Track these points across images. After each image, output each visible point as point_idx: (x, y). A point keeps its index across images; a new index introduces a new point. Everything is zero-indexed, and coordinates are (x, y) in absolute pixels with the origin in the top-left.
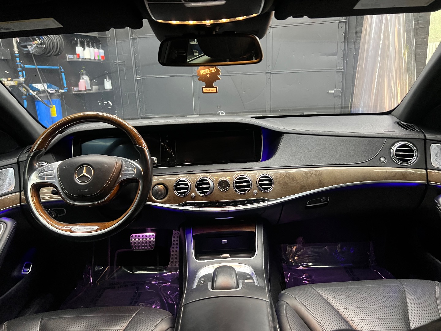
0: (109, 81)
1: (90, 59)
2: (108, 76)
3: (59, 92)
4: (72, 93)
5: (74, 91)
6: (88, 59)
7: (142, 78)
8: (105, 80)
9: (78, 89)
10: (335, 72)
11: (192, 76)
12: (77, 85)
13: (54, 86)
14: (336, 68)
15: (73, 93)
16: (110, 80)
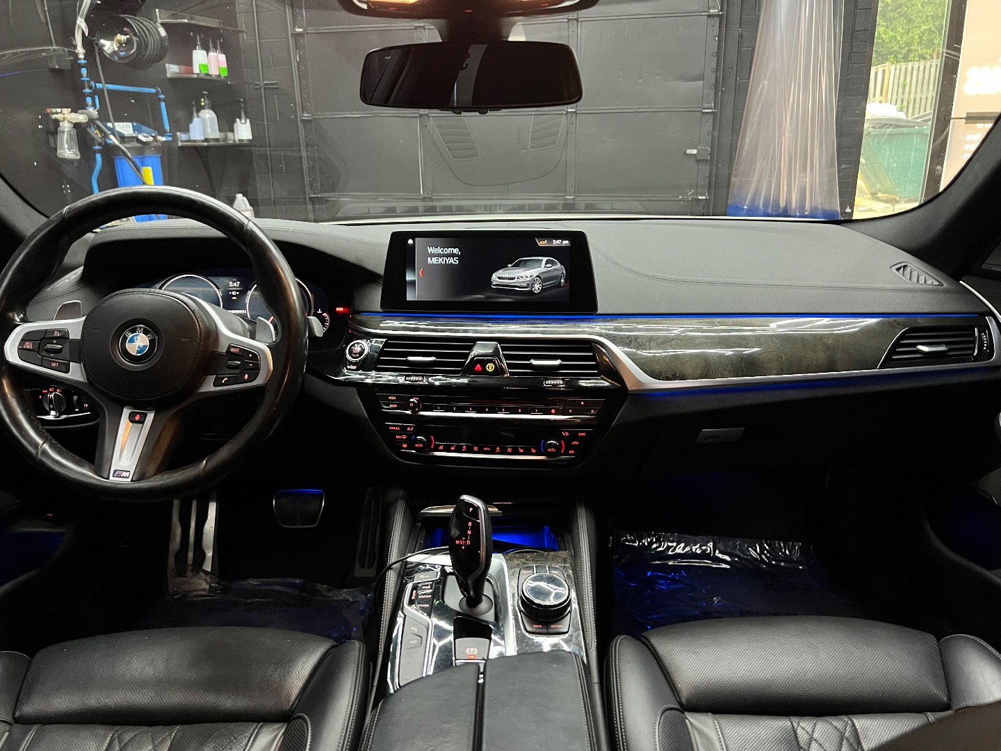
0: (245, 123)
2: (245, 113)
3: (157, 141)
4: (178, 144)
5: (182, 141)
7: (314, 117)
10: (700, 113)
11: (418, 115)
14: (701, 106)
16: (248, 120)
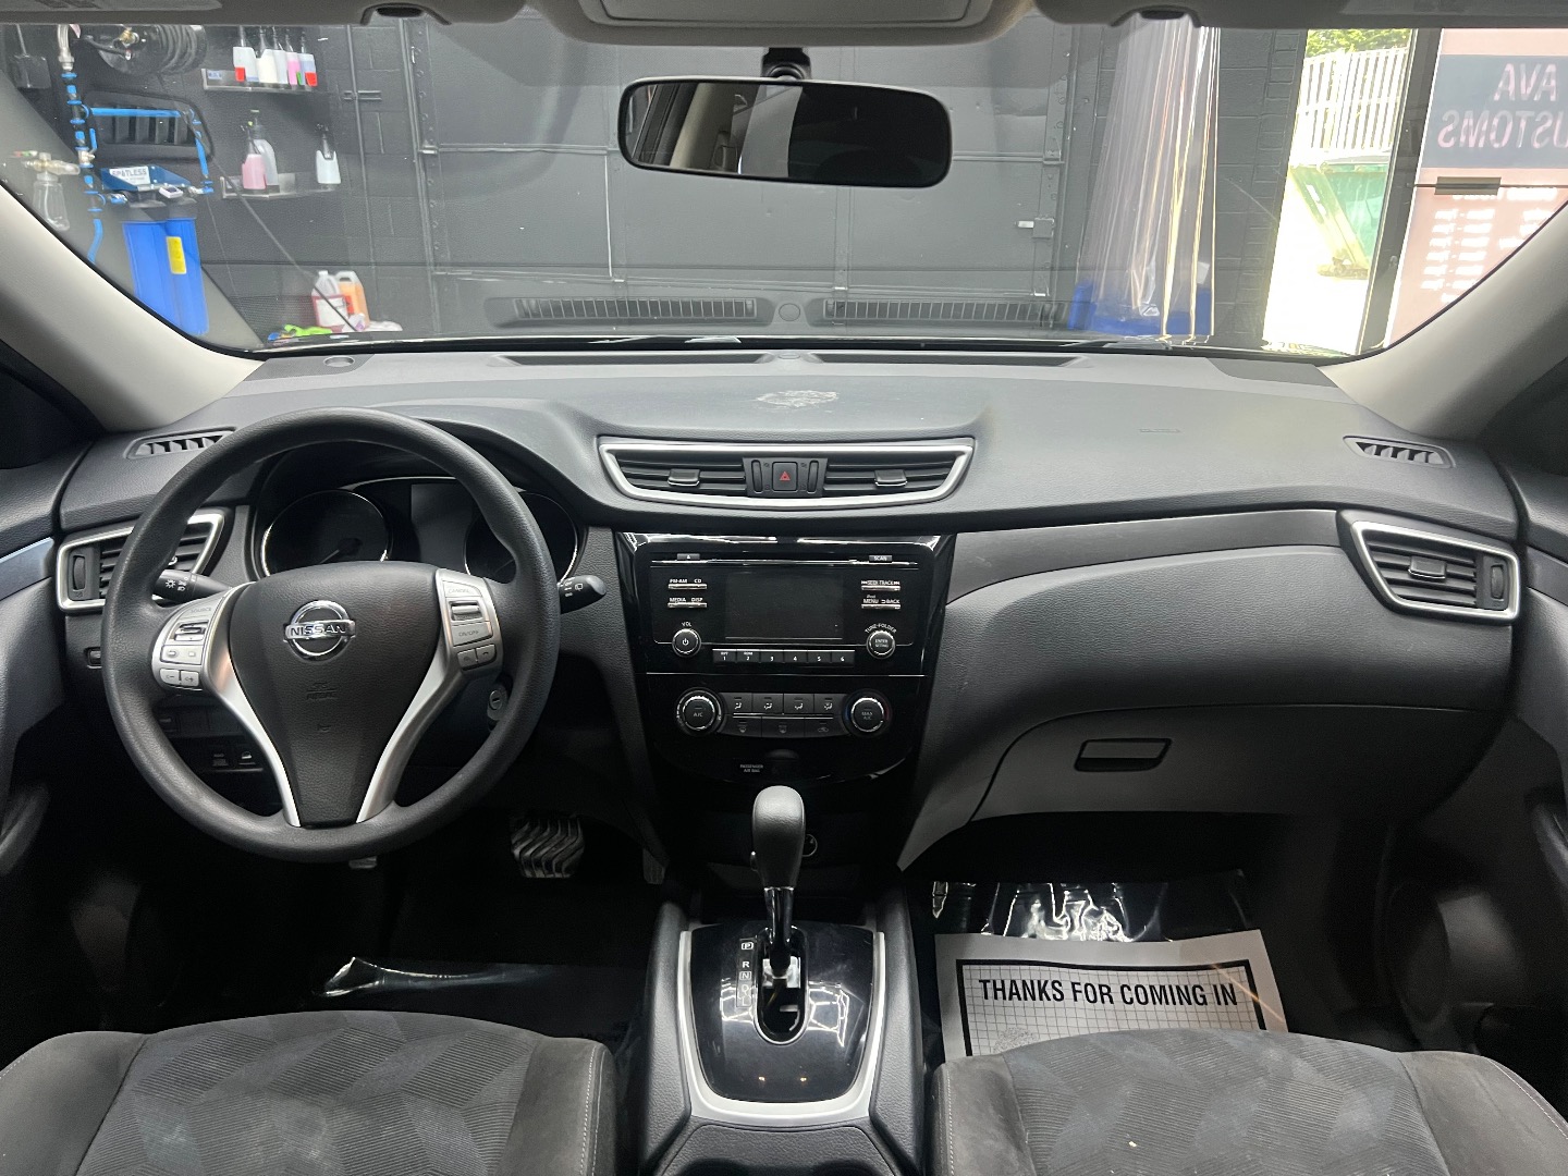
0: (331, 158)
1: (276, 86)
2: (329, 143)
4: (222, 196)
6: (269, 85)
8: (319, 153)
9: (242, 184)
10: (1039, 166)
11: (604, 152)
13: (171, 175)
14: (1041, 154)
15: (225, 195)
16: (335, 154)
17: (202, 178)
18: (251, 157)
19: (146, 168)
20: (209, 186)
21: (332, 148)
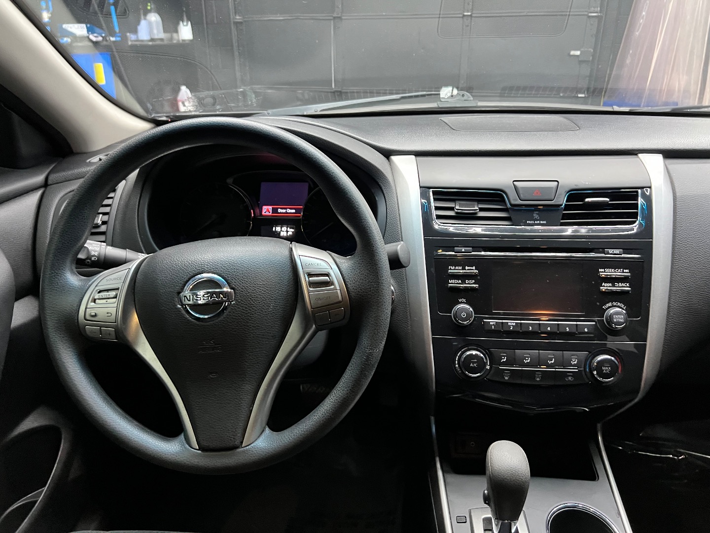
0: (187, 25)
2: (187, 16)
3: (107, 41)
4: (128, 43)
5: (131, 41)
7: (245, 19)
8: (181, 23)
9: (137, 37)
11: (332, 18)
12: (135, 31)
13: (97, 30)
15: (130, 43)
16: (189, 23)
17: (115, 32)
18: (143, 23)
19: (84, 25)
20: (119, 37)
21: (189, 19)
